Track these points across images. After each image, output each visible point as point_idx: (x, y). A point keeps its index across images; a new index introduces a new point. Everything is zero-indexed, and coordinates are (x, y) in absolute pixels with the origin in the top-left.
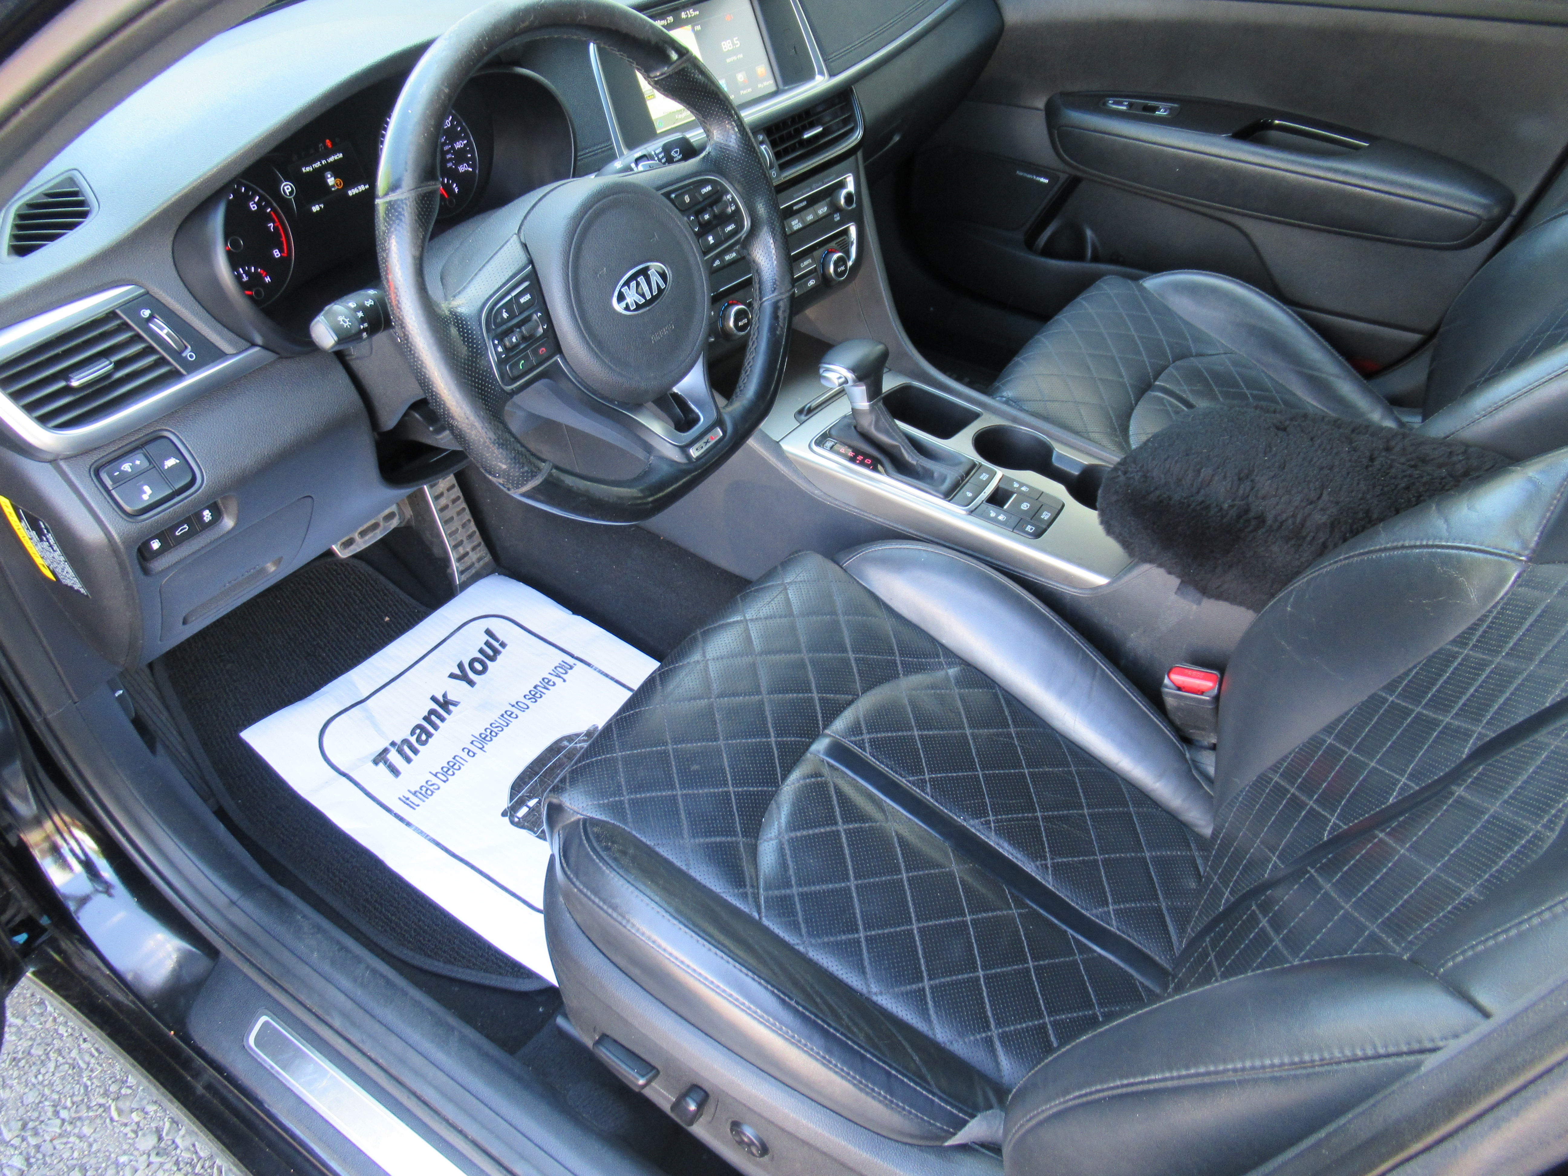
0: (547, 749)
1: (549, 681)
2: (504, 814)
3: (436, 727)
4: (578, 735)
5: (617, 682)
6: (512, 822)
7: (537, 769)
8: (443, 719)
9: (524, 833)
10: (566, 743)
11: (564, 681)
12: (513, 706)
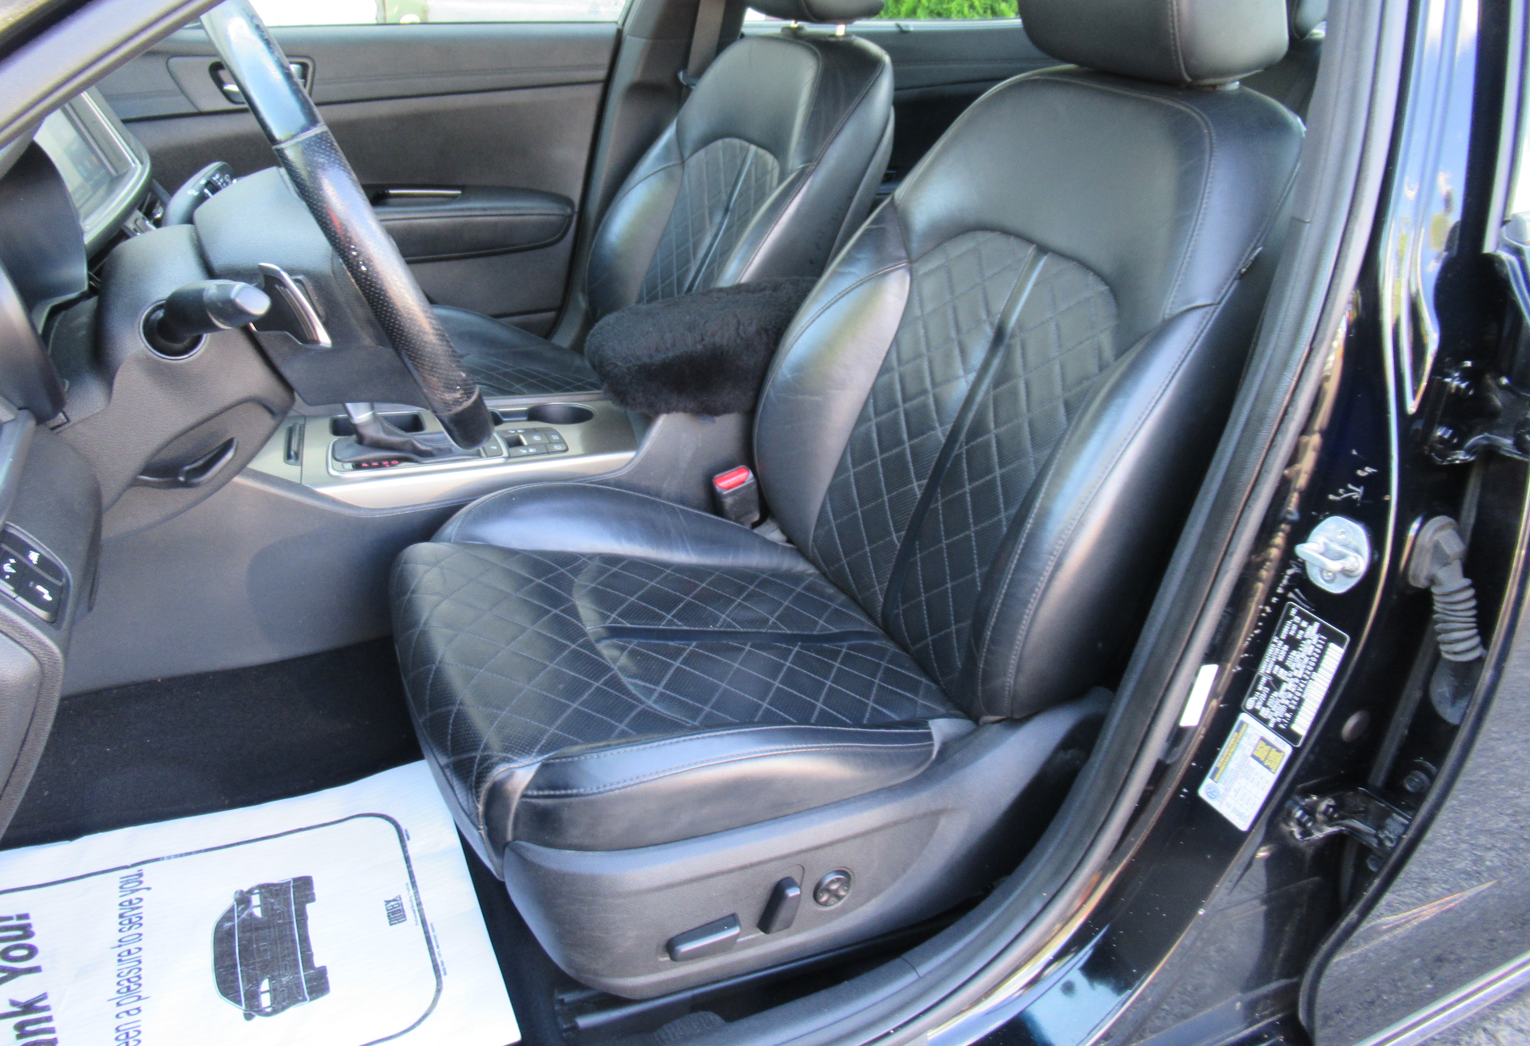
0: (214, 944)
1: (131, 902)
2: (248, 1017)
3: (52, 1031)
4: (231, 910)
5: (206, 850)
6: (268, 1014)
7: (228, 962)
8: (49, 1019)
9: (293, 1012)
10: (228, 925)
11: (149, 889)
12: (120, 946)
